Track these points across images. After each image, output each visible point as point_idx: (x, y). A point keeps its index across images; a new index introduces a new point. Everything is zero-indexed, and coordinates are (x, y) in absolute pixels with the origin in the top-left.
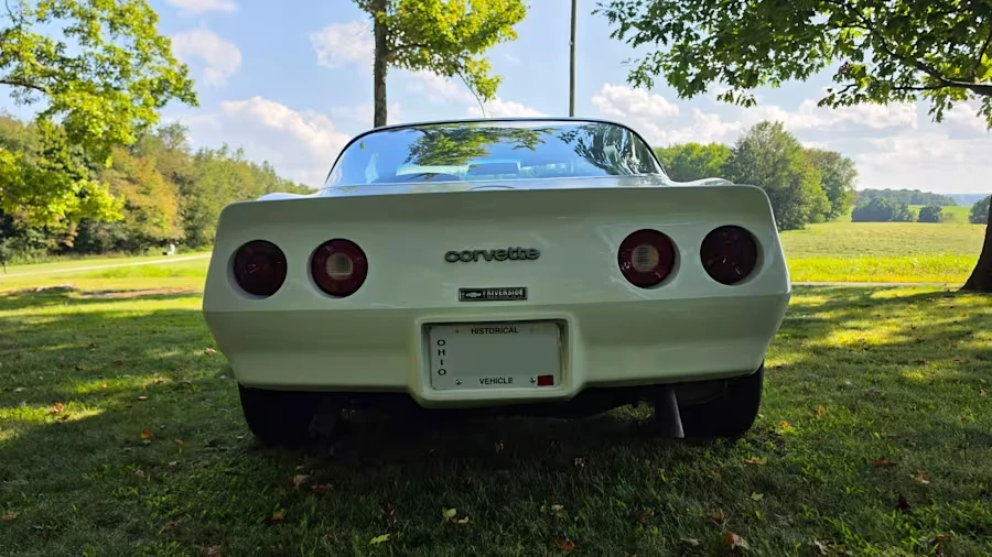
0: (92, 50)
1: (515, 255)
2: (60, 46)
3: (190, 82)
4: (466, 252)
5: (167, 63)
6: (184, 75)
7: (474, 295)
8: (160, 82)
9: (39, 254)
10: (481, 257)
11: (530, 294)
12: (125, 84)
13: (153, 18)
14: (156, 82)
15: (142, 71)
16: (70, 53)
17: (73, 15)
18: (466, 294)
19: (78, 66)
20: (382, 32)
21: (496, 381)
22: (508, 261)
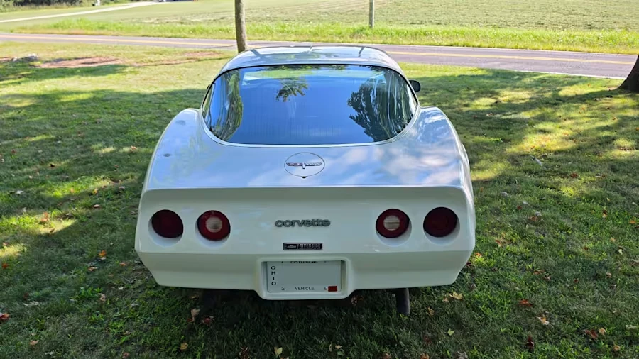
1: (316, 223)
4: (287, 221)
7: (292, 247)
9: (8, 5)
10: (296, 224)
11: (323, 248)
18: (287, 247)
21: (304, 288)
22: (312, 227)
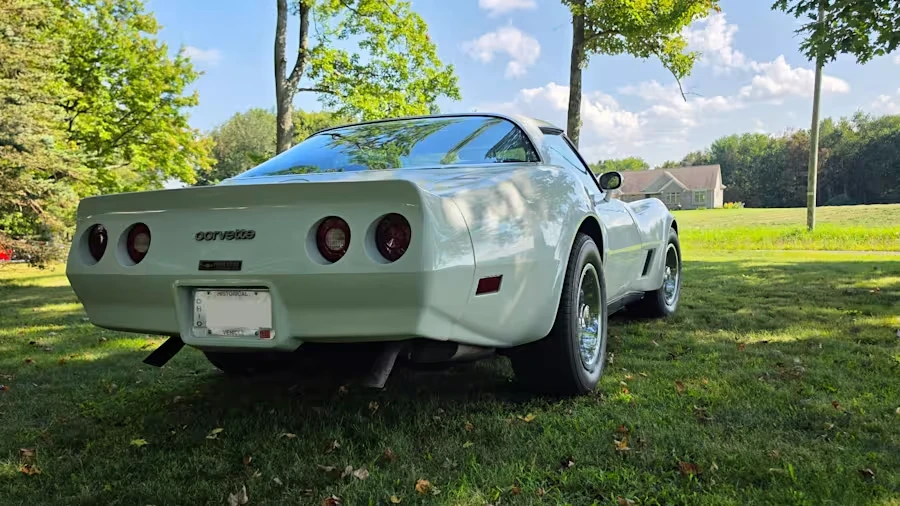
0: (379, 58)
1: (239, 235)
2: (355, 57)
3: (454, 79)
4: (209, 233)
5: (433, 65)
6: (450, 74)
7: (208, 266)
8: (431, 81)
10: (218, 237)
11: (242, 267)
12: (404, 85)
13: (421, 28)
14: (427, 82)
15: (416, 73)
16: (362, 63)
17: (367, 30)
19: (368, 73)
20: (579, 23)
21: (233, 333)
22: (234, 240)
